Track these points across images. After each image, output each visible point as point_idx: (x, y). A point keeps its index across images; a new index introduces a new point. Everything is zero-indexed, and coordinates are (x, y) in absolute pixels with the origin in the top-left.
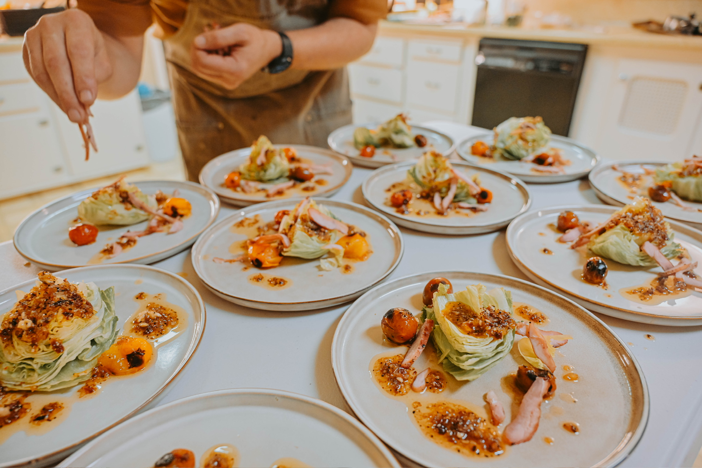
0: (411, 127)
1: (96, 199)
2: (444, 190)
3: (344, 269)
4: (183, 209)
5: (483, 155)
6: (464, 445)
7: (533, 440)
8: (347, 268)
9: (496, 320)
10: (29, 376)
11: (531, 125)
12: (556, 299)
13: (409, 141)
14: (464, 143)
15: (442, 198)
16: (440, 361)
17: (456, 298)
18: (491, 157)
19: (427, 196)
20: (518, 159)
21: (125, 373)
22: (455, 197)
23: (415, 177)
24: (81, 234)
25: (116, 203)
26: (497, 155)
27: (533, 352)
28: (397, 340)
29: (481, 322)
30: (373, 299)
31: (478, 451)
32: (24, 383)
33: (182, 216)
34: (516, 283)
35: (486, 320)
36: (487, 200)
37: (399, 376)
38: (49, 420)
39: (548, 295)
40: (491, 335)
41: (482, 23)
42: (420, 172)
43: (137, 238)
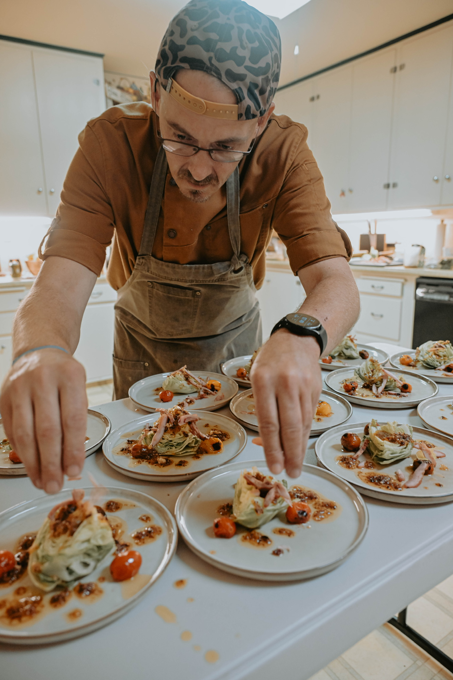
0: (357, 345)
1: (175, 376)
2: (379, 383)
3: (317, 420)
4: (217, 386)
5: (409, 365)
6: (384, 486)
7: (419, 487)
8: (319, 419)
9: (402, 437)
10: (171, 448)
11: (442, 345)
12: (443, 438)
13: (356, 354)
14: (395, 357)
15: (377, 388)
16: (372, 458)
17: (381, 428)
18: (414, 366)
19: (368, 386)
20: (434, 368)
21: (212, 453)
22: (386, 387)
23: (359, 375)
24: (167, 395)
25: (183, 380)
26: (419, 365)
27: (424, 456)
28: (349, 448)
29: (393, 437)
30: (335, 433)
31: (389, 488)
32: (168, 452)
33: (217, 390)
34: (420, 430)
35: (397, 436)
36: (408, 390)
37: (351, 461)
38: (184, 466)
39: (438, 436)
40: (399, 443)
41: (420, 265)
42: (363, 371)
43: (195, 400)
